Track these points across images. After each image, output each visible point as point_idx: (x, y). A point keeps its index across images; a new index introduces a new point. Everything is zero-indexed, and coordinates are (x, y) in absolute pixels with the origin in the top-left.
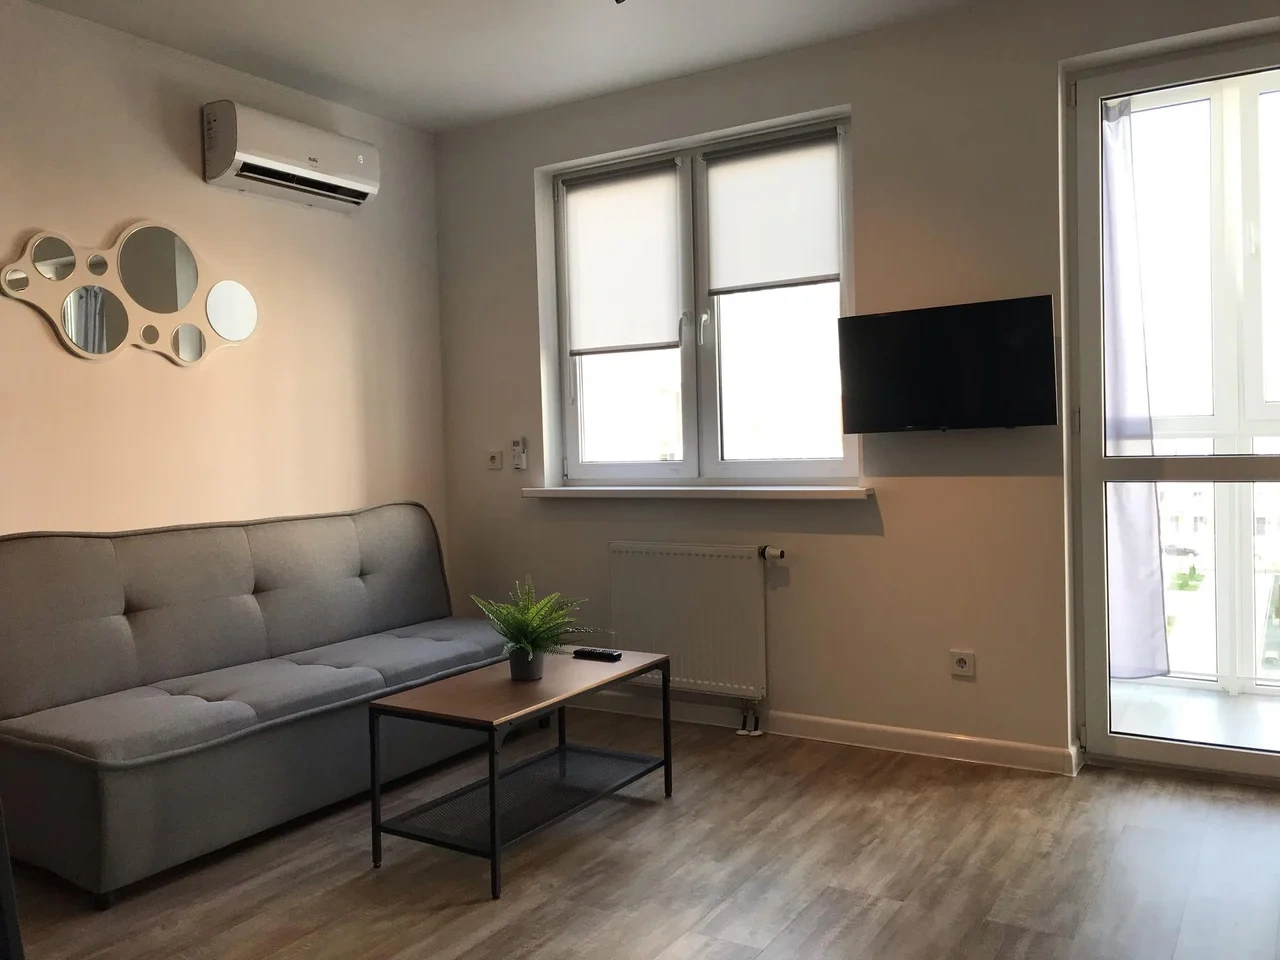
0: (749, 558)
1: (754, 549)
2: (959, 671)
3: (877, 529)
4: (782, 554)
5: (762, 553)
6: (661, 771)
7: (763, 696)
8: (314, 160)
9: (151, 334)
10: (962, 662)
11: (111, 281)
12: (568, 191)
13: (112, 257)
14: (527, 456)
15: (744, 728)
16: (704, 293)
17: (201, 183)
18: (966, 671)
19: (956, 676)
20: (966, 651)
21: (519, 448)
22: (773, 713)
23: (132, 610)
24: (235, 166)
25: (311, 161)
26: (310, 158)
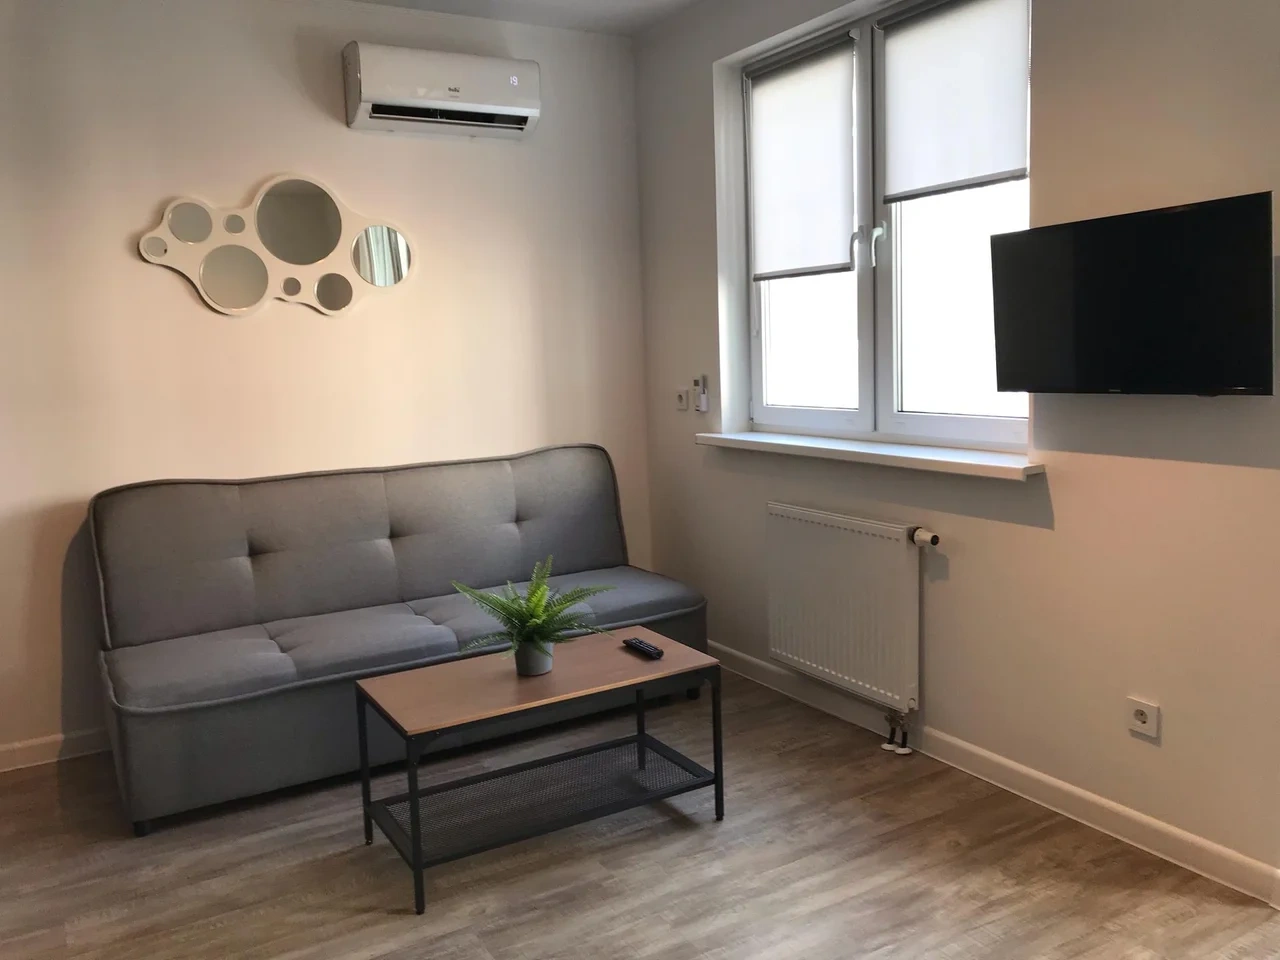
0: (897, 540)
1: (901, 530)
2: (1138, 725)
3: (1045, 519)
4: (935, 540)
5: (911, 535)
6: (711, 790)
7: (911, 710)
8: (456, 90)
9: (292, 287)
10: (1141, 715)
11: (250, 239)
12: (753, 86)
13: (250, 215)
14: (708, 399)
15: (891, 742)
16: (880, 200)
17: (344, 128)
18: (1149, 729)
19: (1135, 734)
20: (1149, 702)
21: (699, 389)
22: (928, 729)
23: (255, 552)
24: (365, 108)
25: (452, 92)
26: (450, 89)
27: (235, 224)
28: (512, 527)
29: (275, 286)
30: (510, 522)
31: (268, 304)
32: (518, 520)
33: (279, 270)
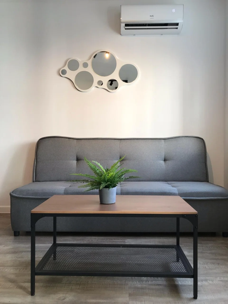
8: (152, 16)
11: (90, 69)
13: (90, 62)
23: (78, 160)
24: (123, 25)
25: (151, 17)
26: (150, 16)
27: (85, 65)
28: (162, 162)
29: (95, 83)
30: (162, 160)
31: (93, 88)
32: (165, 160)
33: (97, 78)
